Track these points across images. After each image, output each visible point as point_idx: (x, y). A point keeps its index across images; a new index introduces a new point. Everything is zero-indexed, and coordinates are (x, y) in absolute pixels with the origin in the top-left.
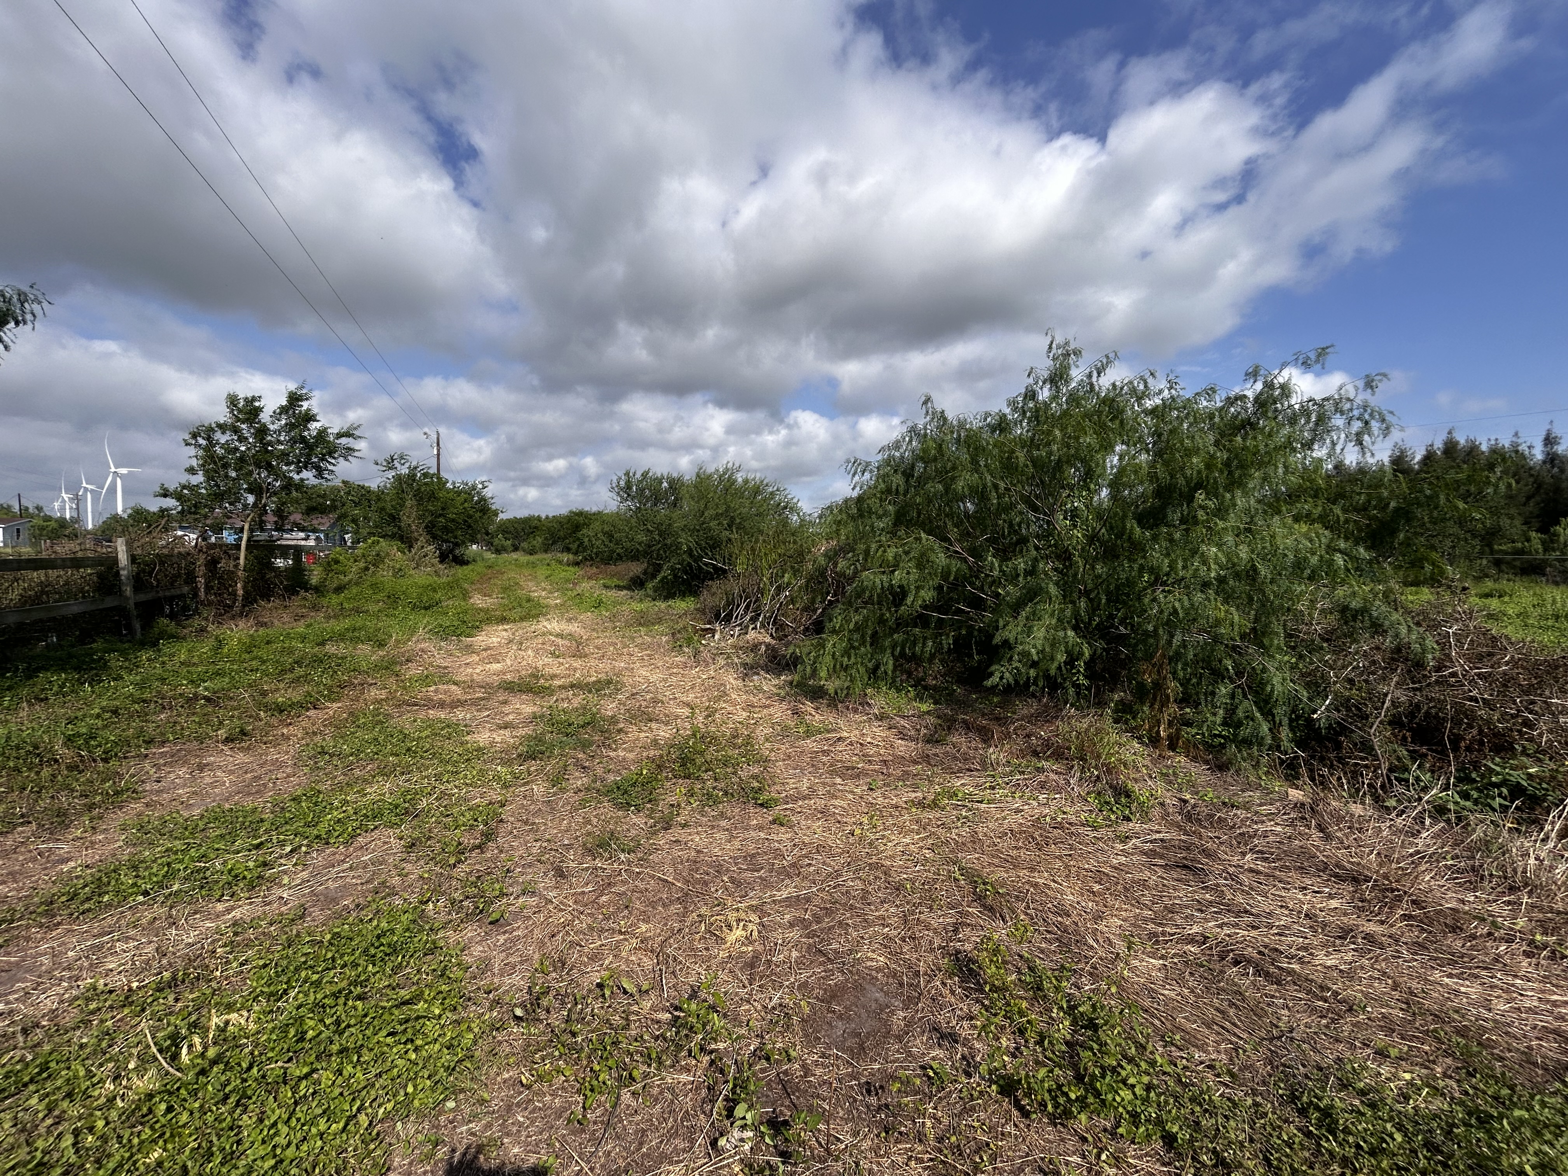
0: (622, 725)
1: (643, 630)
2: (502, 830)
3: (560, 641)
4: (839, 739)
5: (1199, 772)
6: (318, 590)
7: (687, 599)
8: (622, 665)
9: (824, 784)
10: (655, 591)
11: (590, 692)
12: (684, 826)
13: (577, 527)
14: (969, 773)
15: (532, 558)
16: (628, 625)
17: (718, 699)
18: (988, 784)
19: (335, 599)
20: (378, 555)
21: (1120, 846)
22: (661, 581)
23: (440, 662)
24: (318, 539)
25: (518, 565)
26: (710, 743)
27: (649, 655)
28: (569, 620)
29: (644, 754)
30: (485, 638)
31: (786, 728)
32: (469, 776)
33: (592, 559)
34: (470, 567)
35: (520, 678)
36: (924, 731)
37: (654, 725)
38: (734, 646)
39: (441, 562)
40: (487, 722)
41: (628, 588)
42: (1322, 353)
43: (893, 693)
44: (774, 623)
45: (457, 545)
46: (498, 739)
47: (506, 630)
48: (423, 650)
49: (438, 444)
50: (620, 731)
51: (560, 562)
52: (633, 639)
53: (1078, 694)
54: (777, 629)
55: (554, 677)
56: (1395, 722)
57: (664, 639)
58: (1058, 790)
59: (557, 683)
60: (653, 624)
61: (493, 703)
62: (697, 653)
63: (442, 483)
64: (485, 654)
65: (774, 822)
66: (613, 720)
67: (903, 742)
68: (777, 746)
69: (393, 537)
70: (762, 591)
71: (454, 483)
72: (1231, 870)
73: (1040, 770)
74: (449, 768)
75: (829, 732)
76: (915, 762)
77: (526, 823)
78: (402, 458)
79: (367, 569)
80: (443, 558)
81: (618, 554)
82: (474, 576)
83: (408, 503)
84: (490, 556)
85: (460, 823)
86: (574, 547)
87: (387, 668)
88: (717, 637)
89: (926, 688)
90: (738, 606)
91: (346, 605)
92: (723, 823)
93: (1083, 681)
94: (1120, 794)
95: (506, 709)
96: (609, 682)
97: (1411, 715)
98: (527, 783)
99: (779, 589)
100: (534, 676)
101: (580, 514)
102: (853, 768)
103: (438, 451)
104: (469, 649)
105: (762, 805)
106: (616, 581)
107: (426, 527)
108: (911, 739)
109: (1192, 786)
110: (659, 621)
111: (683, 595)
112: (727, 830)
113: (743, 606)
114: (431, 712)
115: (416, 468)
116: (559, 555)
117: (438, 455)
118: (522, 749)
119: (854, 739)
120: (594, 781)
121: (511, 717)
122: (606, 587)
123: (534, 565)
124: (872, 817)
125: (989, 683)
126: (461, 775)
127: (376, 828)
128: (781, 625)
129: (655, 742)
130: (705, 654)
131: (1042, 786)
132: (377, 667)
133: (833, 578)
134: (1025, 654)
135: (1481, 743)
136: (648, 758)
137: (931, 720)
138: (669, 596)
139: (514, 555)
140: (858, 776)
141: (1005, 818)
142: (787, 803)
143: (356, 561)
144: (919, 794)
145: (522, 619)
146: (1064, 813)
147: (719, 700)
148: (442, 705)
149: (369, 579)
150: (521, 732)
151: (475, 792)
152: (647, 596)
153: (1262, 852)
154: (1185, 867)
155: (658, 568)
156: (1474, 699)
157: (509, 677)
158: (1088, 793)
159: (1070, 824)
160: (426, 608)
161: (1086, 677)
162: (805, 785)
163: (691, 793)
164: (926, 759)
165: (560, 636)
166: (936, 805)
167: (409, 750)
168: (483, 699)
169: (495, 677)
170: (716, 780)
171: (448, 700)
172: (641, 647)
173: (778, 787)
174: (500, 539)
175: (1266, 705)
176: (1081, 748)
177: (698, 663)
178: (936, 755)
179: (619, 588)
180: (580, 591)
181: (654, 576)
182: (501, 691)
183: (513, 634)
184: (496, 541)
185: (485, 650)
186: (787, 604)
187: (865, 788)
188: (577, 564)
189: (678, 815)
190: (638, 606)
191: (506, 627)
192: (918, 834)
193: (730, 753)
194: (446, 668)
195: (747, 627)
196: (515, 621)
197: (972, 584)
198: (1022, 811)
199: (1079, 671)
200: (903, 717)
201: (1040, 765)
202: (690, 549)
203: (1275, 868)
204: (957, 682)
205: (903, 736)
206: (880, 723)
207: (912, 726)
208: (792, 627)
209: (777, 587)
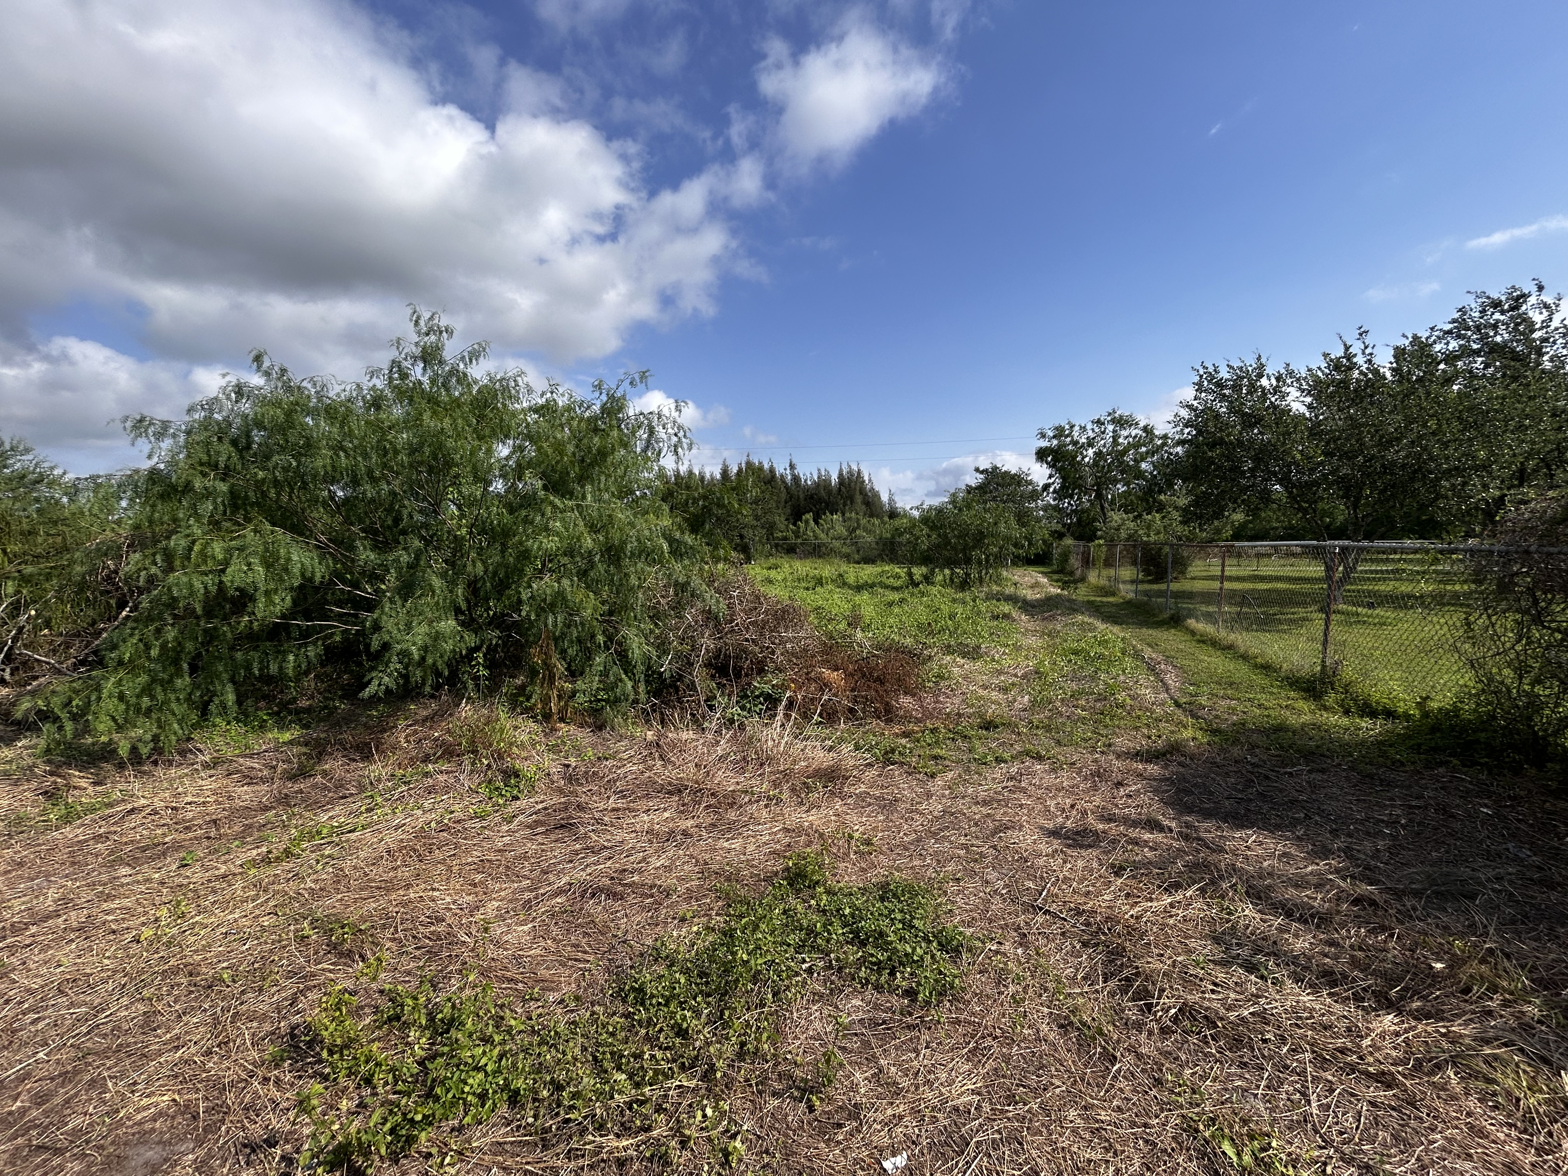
4: (132, 811)
5: (583, 736)
9: (91, 884)
14: (340, 802)
18: (363, 809)
21: (506, 828)
36: (283, 766)
42: (643, 376)
43: (236, 729)
44: (8, 660)
53: (478, 686)
56: (708, 665)
58: (447, 789)
67: (249, 788)
72: (597, 815)
75: (111, 805)
76: (266, 809)
89: (294, 712)
93: (483, 672)
94: (510, 776)
97: (717, 657)
99: (16, 608)
102: (155, 845)
108: (262, 781)
109: (578, 751)
119: (159, 804)
124: (178, 905)
125: (366, 693)
131: (429, 791)
133: (129, 585)
134: (405, 654)
135: (752, 669)
137: (296, 750)
140: (162, 855)
144: (265, 849)
153: (622, 791)
154: (562, 826)
156: (747, 640)
158: (478, 784)
159: (457, 822)
161: (485, 667)
162: (50, 897)
164: (284, 800)
166: (288, 855)
175: (627, 666)
176: (472, 742)
178: (299, 792)
187: (173, 867)
192: (254, 901)
197: (344, 581)
198: (404, 825)
199: (479, 663)
200: (251, 756)
201: (428, 770)
203: (631, 801)
204: (341, 698)
205: (249, 779)
206: (212, 772)
207: (264, 765)
208: (48, 663)
209: (11, 604)
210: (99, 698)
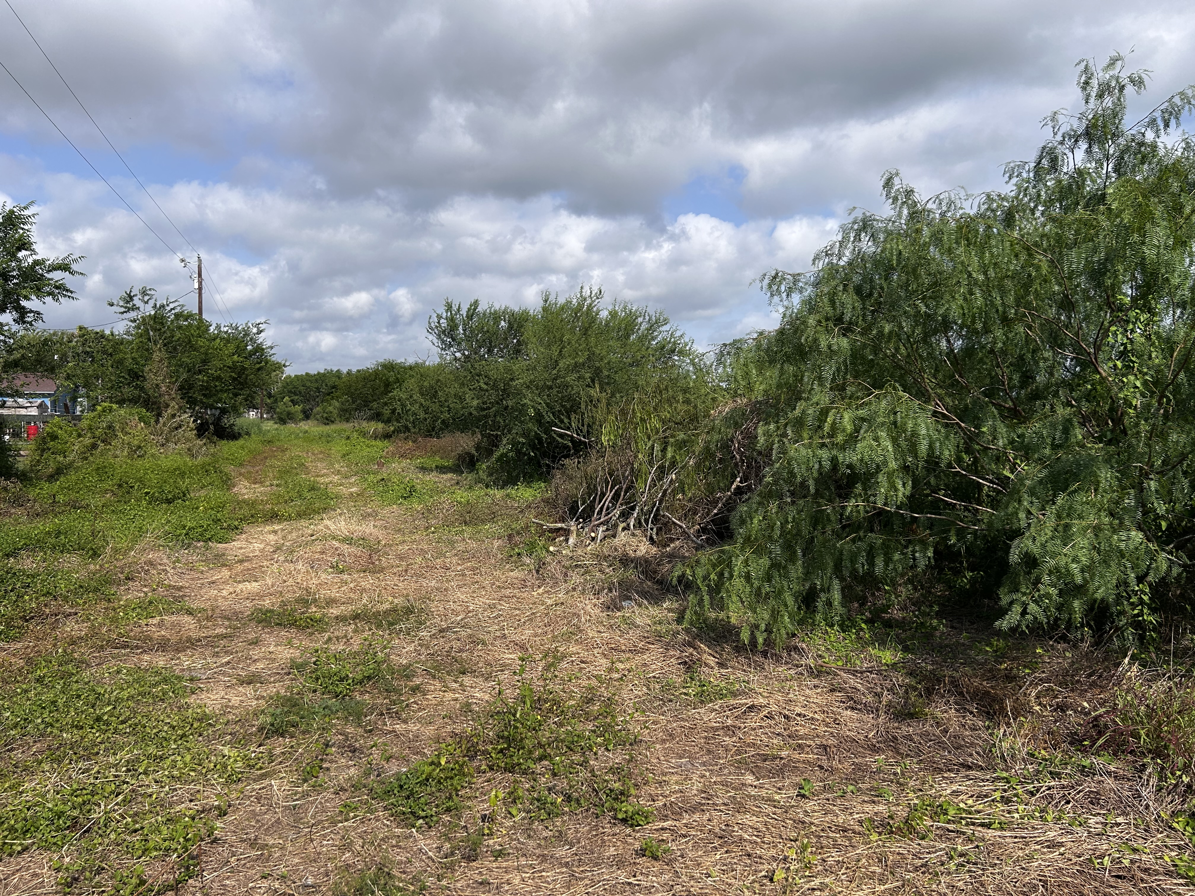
0: (417, 681)
1: (468, 530)
2: (211, 860)
3: (345, 548)
4: (751, 708)
6: (23, 477)
7: (535, 485)
8: (433, 583)
9: (724, 784)
10: (490, 475)
11: (379, 626)
12: (499, 854)
13: (388, 386)
14: (963, 772)
15: (327, 429)
16: (448, 524)
17: (568, 637)
18: (998, 794)
19: (46, 488)
20: (110, 427)
22: (499, 459)
23: (173, 579)
24: (41, 406)
25: (308, 438)
26: (550, 710)
27: (473, 569)
28: (365, 517)
29: (449, 729)
30: (243, 544)
31: (667, 687)
32: (180, 764)
33: (407, 429)
34: (241, 442)
35: (284, 604)
36: (887, 697)
37: (467, 680)
38: (596, 556)
39: (199, 436)
40: (224, 674)
41: (456, 469)
43: (834, 632)
44: (656, 520)
45: (223, 411)
46: (235, 701)
47: (275, 532)
48: (151, 563)
49: (200, 275)
50: (415, 689)
51: (364, 434)
52: (451, 543)
53: (1142, 638)
54: (659, 530)
55: (331, 602)
57: (496, 543)
58: (1121, 808)
59: (334, 611)
60: (483, 522)
61: (238, 644)
62: (541, 565)
63: (203, 326)
64: (240, 568)
65: (642, 852)
66: (407, 673)
67: (855, 715)
68: (653, 717)
69: (134, 401)
70: (636, 474)
71: (218, 327)
73: (1086, 772)
74: (152, 750)
75: (734, 695)
76: (875, 750)
77: (253, 844)
78: (144, 293)
79: (94, 446)
80: (201, 430)
81: (443, 422)
82: (243, 454)
83: (156, 356)
84: (269, 426)
85: (151, 844)
86: (387, 411)
87: (96, 590)
88: (572, 541)
89: (889, 624)
90: (603, 495)
91: (60, 498)
92: (562, 852)
93: (1148, 617)
95: (255, 653)
96: (409, 611)
98: (263, 776)
99: (662, 472)
100: (304, 602)
101: (389, 367)
102: (774, 758)
103: (200, 283)
104: (220, 561)
105: (624, 821)
106: (438, 460)
107: (181, 388)
108: (867, 708)
110: (493, 517)
111: (529, 479)
112: (567, 864)
113: (609, 495)
114: (146, 657)
115: (163, 306)
116: (365, 424)
117: (200, 289)
118: (265, 719)
119: (774, 708)
120: (367, 774)
121: (260, 665)
122: (423, 469)
123: (328, 439)
124: (804, 848)
125: (1003, 622)
126: (168, 762)
127: (25, 849)
128: (665, 524)
129: (467, 708)
130: (553, 567)
131: (1094, 799)
132: (82, 589)
133: (741, 454)
134: (1061, 574)
136: (454, 735)
137: (900, 679)
138: (512, 481)
139: (305, 426)
140: (780, 772)
141: (1030, 858)
142: (665, 818)
143: (79, 436)
144: (881, 808)
145: (300, 515)
146: (1135, 850)
147: (568, 640)
148: (163, 646)
149: (97, 459)
150: (272, 690)
151: (182, 790)
152: (479, 481)
155: (495, 442)
157: (267, 603)
158: (1174, 814)
159: (1146, 870)
160: (169, 502)
161: (1153, 610)
162: (695, 786)
163: (513, 798)
164: (892, 744)
165: (348, 540)
166: (911, 829)
167: (98, 719)
168: (224, 637)
169: (248, 604)
170: (555, 775)
171: (174, 639)
172: (464, 556)
173: (652, 790)
174: (285, 404)
176: (1156, 734)
177: (543, 580)
178: (909, 738)
179: (442, 469)
180: (385, 476)
181: (490, 453)
182: (253, 624)
183: (284, 538)
184: (280, 407)
185: (241, 561)
186: (674, 492)
187: (793, 793)
188: (387, 436)
189: (490, 834)
190: (462, 495)
191: (276, 527)
192: (882, 882)
193: (579, 727)
194: (180, 589)
195: (616, 526)
196: (290, 518)
198: (1061, 845)
199: (1142, 602)
200: (854, 673)
201: (1086, 762)
202: (539, 414)
204: (939, 615)
205: (854, 703)
206: (816, 682)
207: (868, 689)
208: (681, 527)
209: (659, 467)
210: (732, 576)
